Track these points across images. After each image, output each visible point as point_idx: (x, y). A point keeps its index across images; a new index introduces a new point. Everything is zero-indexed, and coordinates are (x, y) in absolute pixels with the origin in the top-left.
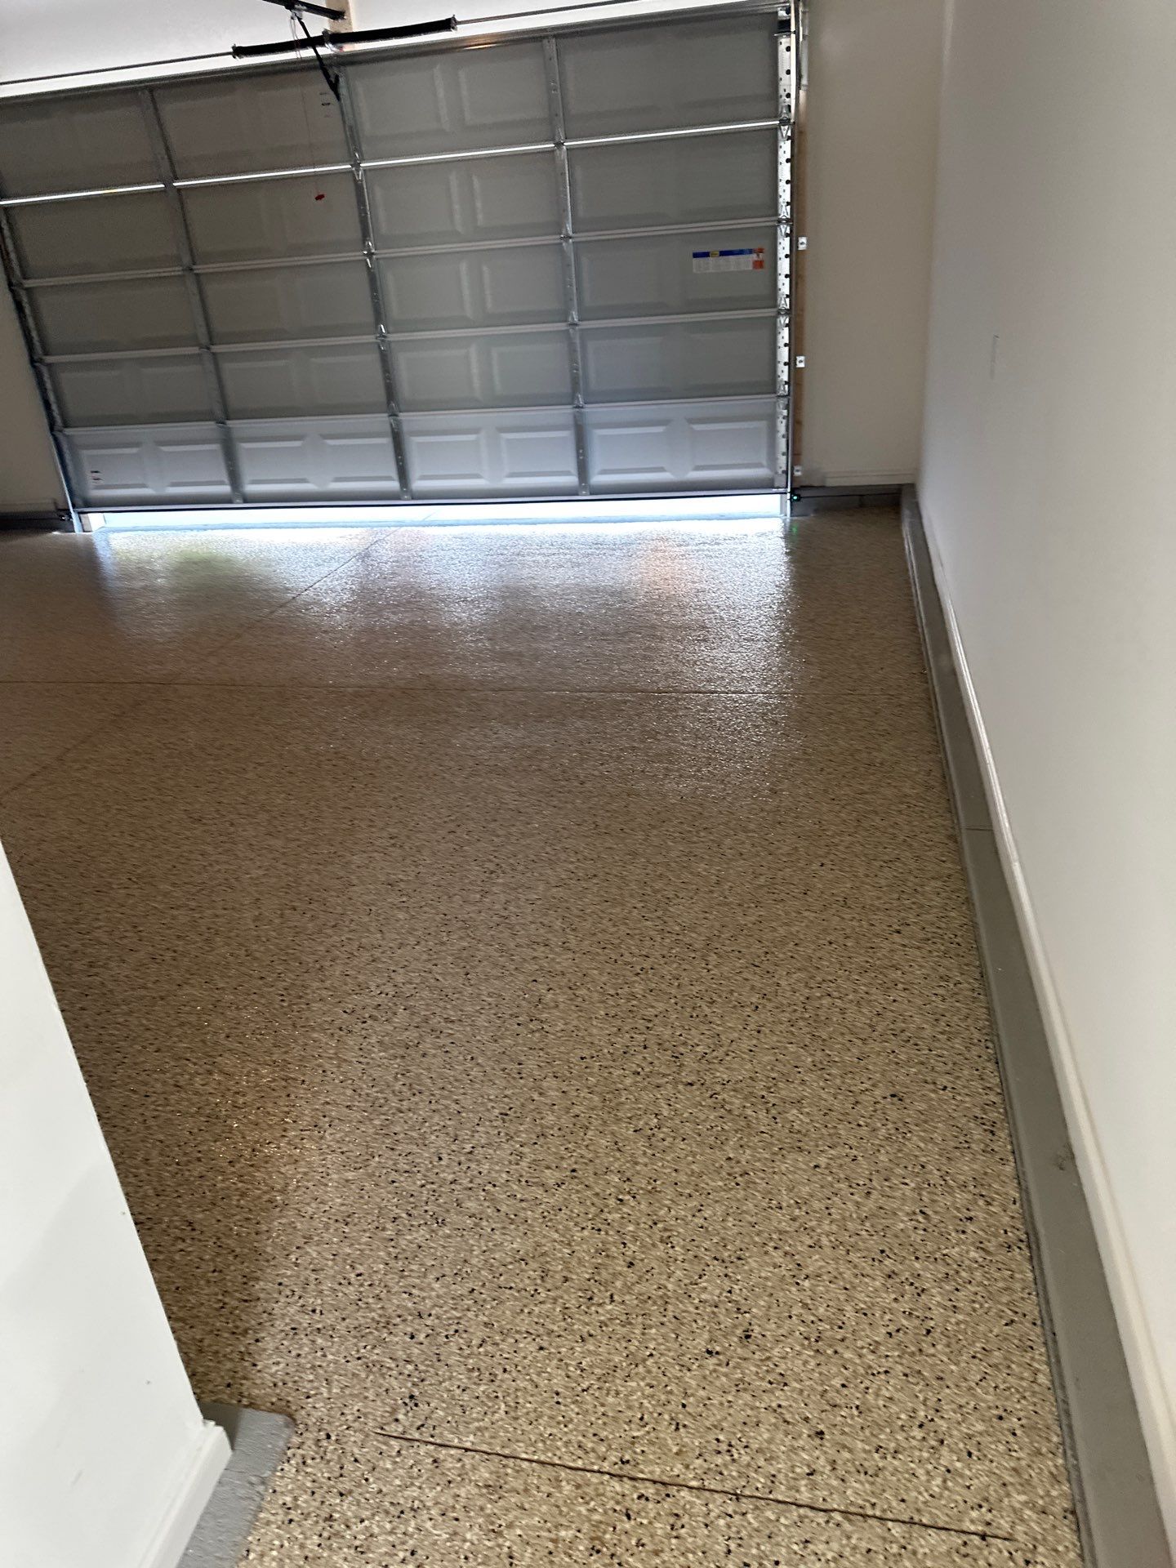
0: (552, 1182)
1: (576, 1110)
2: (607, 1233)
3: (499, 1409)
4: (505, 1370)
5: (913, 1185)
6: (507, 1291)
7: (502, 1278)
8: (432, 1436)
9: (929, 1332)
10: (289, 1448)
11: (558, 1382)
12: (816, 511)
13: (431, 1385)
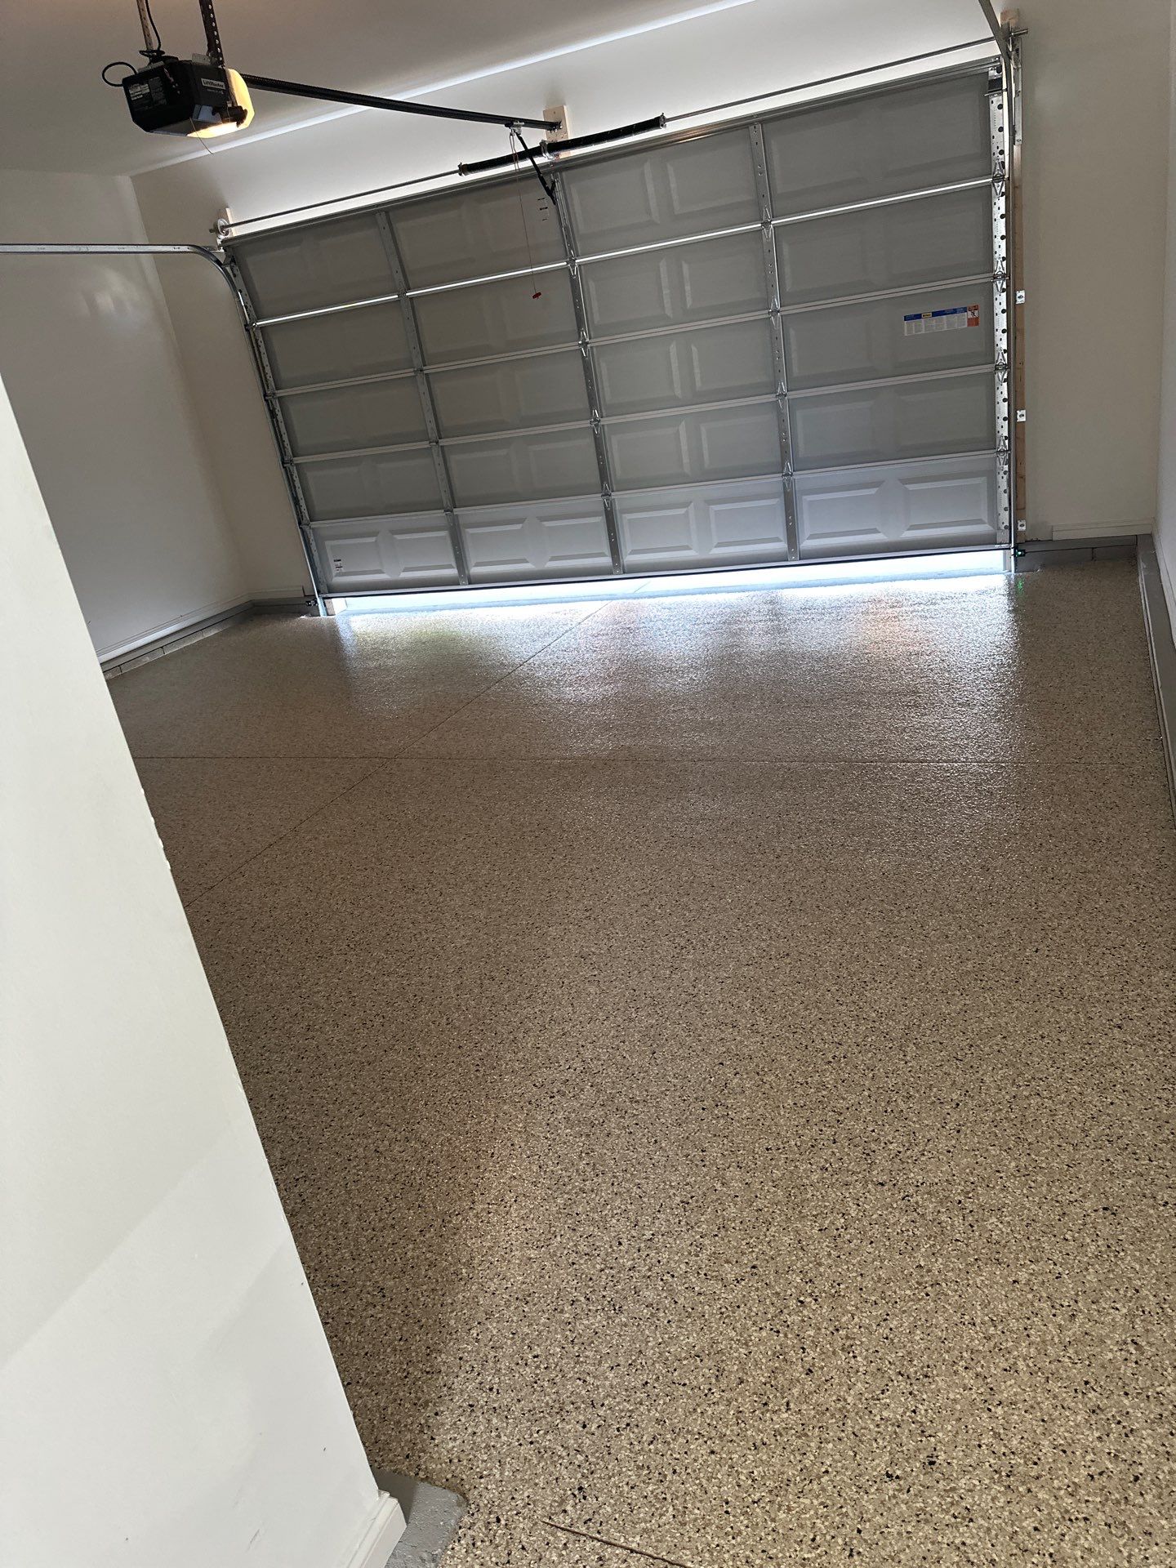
0: (732, 1277)
1: (758, 1204)
2: (786, 1335)
3: (667, 1511)
4: (675, 1472)
5: (1125, 1311)
6: (681, 1388)
7: (676, 1374)
8: (599, 1532)
9: (1136, 1479)
10: (460, 1528)
11: (728, 1491)
12: (1043, 566)
13: (600, 1478)
